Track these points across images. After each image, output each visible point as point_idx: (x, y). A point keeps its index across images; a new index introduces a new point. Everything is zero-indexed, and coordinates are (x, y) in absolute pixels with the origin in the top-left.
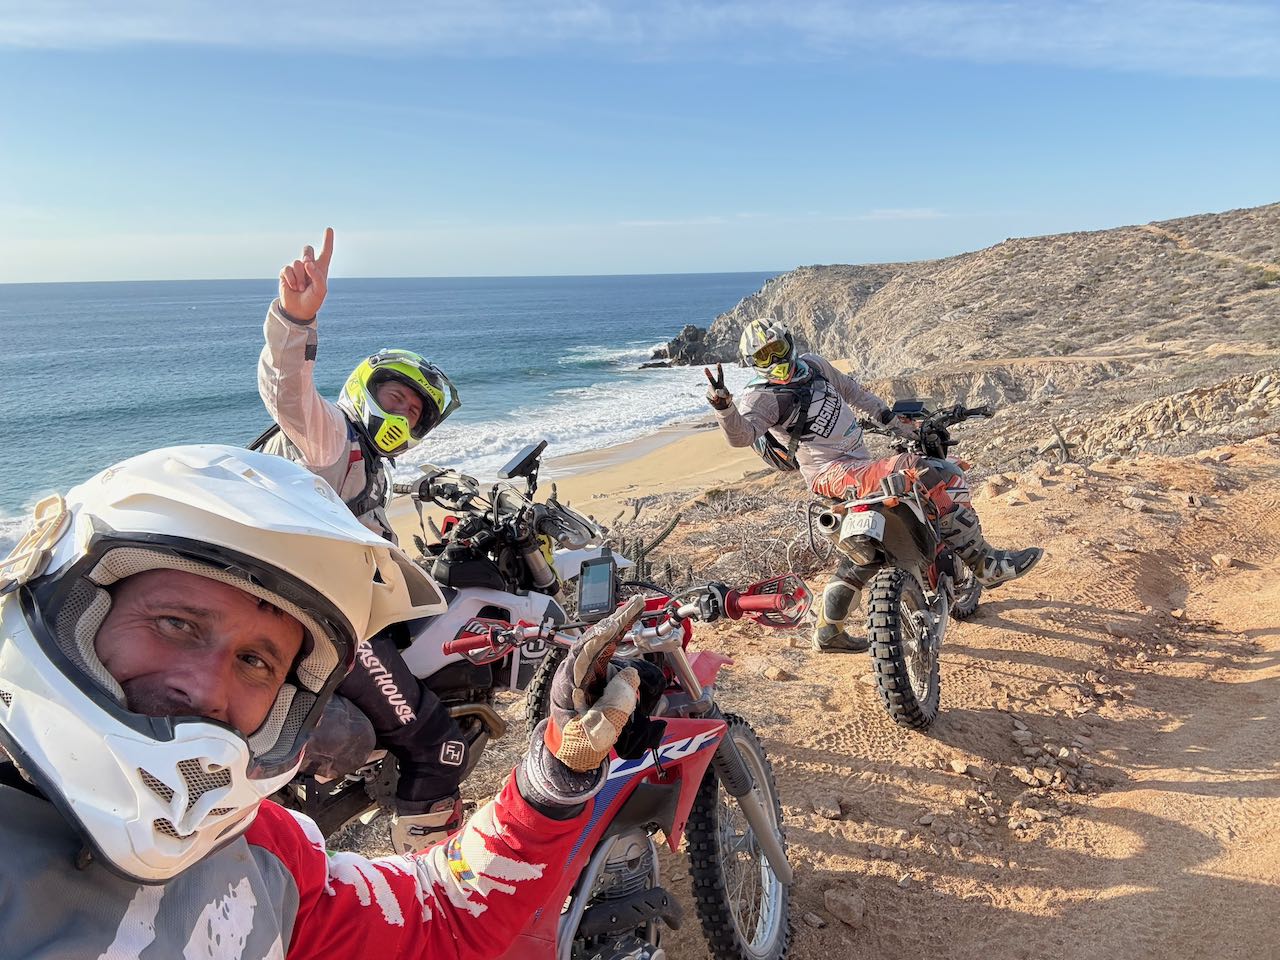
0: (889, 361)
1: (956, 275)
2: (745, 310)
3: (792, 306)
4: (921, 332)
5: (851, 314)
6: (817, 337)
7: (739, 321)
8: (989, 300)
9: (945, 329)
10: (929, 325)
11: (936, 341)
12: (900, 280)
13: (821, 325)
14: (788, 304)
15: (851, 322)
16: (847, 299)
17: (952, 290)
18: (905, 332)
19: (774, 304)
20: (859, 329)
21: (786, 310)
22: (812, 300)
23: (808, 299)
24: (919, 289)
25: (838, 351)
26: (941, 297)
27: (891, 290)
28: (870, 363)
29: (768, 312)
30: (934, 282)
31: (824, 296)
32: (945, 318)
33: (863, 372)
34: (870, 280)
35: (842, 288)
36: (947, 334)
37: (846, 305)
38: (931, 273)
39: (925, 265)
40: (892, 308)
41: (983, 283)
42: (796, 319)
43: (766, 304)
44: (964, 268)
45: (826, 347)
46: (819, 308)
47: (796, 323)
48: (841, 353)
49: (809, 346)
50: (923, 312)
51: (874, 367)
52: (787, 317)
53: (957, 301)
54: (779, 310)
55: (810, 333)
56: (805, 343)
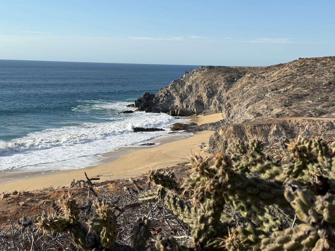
0: (239, 116)
1: (275, 74)
2: (174, 86)
3: (197, 86)
4: (255, 102)
5: (225, 91)
6: (208, 101)
7: (171, 92)
8: (288, 88)
9: (266, 101)
10: (260, 98)
11: (261, 107)
12: (249, 75)
13: (210, 96)
14: (195, 84)
15: (225, 95)
16: (223, 84)
17: (272, 82)
18: (248, 101)
19: (189, 84)
20: (228, 98)
21: (194, 87)
22: (207, 83)
23: (204, 82)
24: (257, 80)
26: (267, 85)
27: (244, 80)
28: (231, 115)
29: (185, 88)
30: (264, 77)
31: (212, 81)
32: (267, 95)
33: (227, 120)
34: (235, 75)
35: (221, 78)
36: (266, 103)
37: (222, 86)
38: (263, 73)
39: (262, 68)
40: (245, 89)
41: (286, 79)
42: (198, 92)
43: (184, 84)
44: (279, 71)
45: (212, 106)
46: (210, 87)
47: (198, 94)
48: (219, 110)
49: (205, 106)
50: (257, 92)
51: (232, 117)
52: (194, 91)
53: (273, 87)
54: (190, 87)
55: (205, 99)
56: (202, 104)
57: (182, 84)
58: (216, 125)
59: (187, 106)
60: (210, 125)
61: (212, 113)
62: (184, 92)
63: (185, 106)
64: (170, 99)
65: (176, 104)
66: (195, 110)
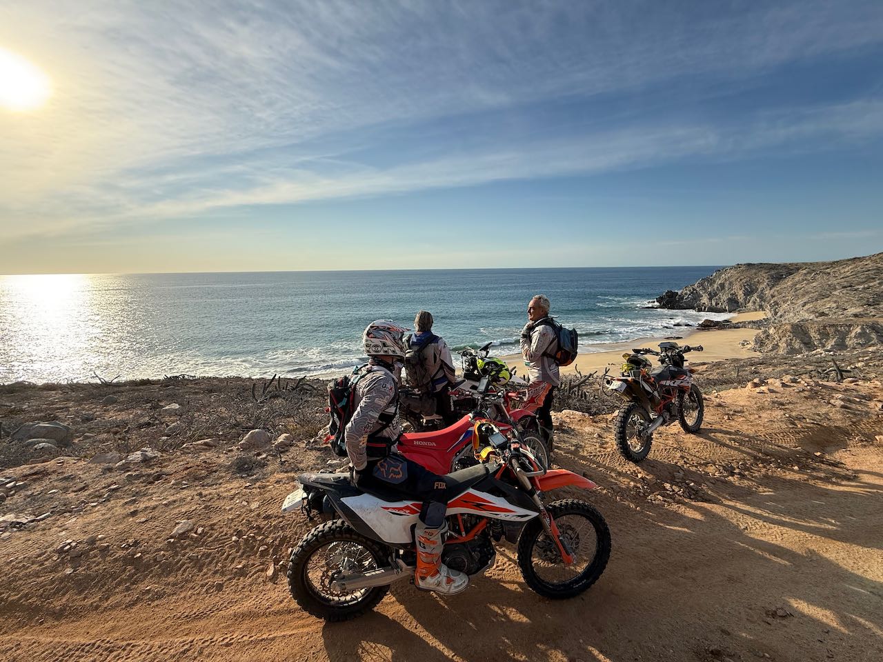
0: (792, 314)
1: (846, 270)
2: (701, 284)
3: (731, 283)
4: (817, 300)
5: (768, 288)
6: (745, 300)
7: (698, 289)
8: (871, 284)
9: (835, 299)
10: (822, 296)
11: (827, 305)
12: (804, 272)
13: (748, 293)
14: (728, 282)
15: (768, 292)
16: (767, 281)
17: (843, 278)
18: (805, 299)
19: (720, 282)
20: (773, 296)
21: (727, 285)
22: (744, 281)
23: (741, 280)
24: (818, 276)
25: (758, 307)
26: (833, 281)
27: (797, 277)
28: (779, 314)
29: (716, 286)
30: (829, 273)
31: (751, 279)
32: (836, 293)
33: (773, 319)
34: (783, 272)
35: (764, 275)
36: (835, 302)
37: (765, 284)
38: (828, 268)
39: (824, 264)
40: (798, 286)
41: (868, 274)
42: (732, 290)
43: (715, 282)
44: (854, 266)
45: (750, 304)
46: (748, 285)
47: (733, 292)
48: (760, 308)
49: (740, 304)
50: (820, 289)
51: (781, 316)
52: (727, 289)
53: (845, 284)
54: (722, 286)
55: (741, 297)
56: (737, 302)
57: (712, 282)
58: (757, 324)
59: (717, 304)
60: (749, 323)
61: (749, 311)
62: (714, 290)
63: (714, 304)
64: (696, 297)
65: (702, 302)
66: (727, 308)
